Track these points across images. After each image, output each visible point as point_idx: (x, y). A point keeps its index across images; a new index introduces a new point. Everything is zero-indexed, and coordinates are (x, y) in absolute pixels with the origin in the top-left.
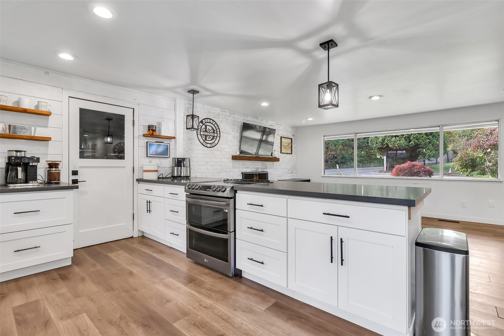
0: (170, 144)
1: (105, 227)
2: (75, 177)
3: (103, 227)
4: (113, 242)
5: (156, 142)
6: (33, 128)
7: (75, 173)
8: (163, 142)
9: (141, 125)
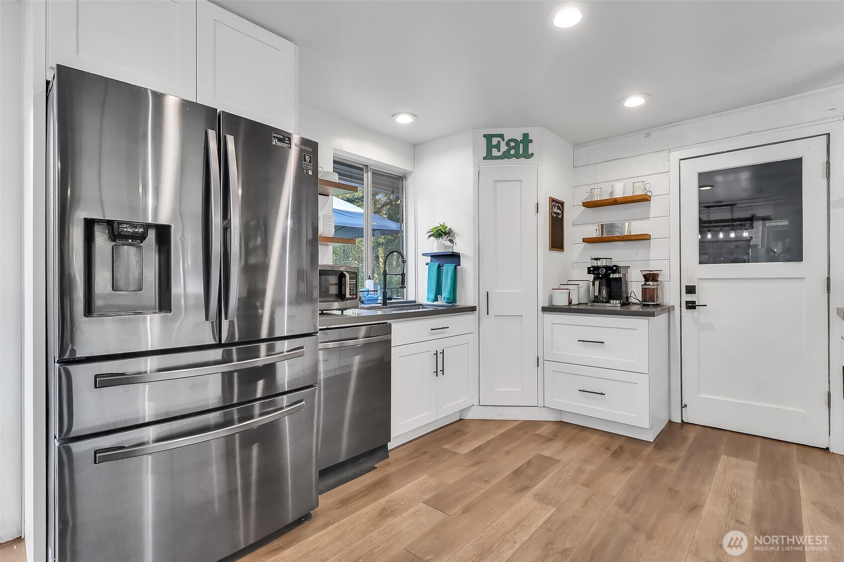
1: (751, 403)
2: (690, 298)
3: (747, 402)
4: (769, 441)
6: (627, 224)
7: (691, 290)
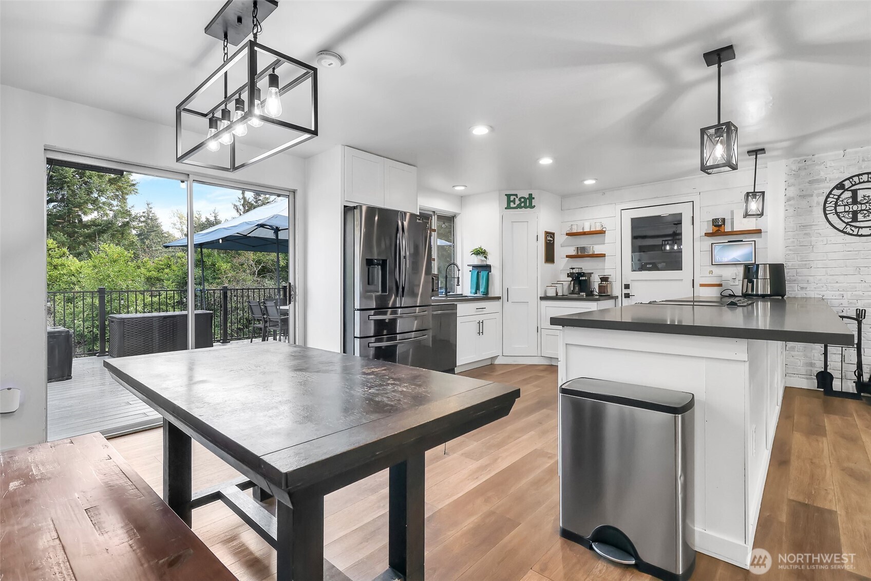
0: (755, 241)
2: (627, 291)
5: (729, 242)
7: (627, 287)
8: (742, 241)
9: (704, 222)
